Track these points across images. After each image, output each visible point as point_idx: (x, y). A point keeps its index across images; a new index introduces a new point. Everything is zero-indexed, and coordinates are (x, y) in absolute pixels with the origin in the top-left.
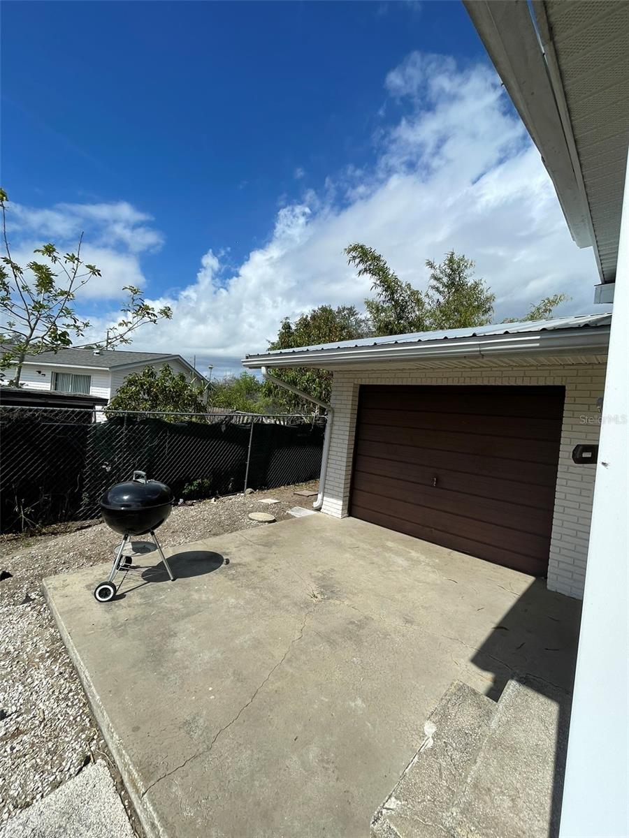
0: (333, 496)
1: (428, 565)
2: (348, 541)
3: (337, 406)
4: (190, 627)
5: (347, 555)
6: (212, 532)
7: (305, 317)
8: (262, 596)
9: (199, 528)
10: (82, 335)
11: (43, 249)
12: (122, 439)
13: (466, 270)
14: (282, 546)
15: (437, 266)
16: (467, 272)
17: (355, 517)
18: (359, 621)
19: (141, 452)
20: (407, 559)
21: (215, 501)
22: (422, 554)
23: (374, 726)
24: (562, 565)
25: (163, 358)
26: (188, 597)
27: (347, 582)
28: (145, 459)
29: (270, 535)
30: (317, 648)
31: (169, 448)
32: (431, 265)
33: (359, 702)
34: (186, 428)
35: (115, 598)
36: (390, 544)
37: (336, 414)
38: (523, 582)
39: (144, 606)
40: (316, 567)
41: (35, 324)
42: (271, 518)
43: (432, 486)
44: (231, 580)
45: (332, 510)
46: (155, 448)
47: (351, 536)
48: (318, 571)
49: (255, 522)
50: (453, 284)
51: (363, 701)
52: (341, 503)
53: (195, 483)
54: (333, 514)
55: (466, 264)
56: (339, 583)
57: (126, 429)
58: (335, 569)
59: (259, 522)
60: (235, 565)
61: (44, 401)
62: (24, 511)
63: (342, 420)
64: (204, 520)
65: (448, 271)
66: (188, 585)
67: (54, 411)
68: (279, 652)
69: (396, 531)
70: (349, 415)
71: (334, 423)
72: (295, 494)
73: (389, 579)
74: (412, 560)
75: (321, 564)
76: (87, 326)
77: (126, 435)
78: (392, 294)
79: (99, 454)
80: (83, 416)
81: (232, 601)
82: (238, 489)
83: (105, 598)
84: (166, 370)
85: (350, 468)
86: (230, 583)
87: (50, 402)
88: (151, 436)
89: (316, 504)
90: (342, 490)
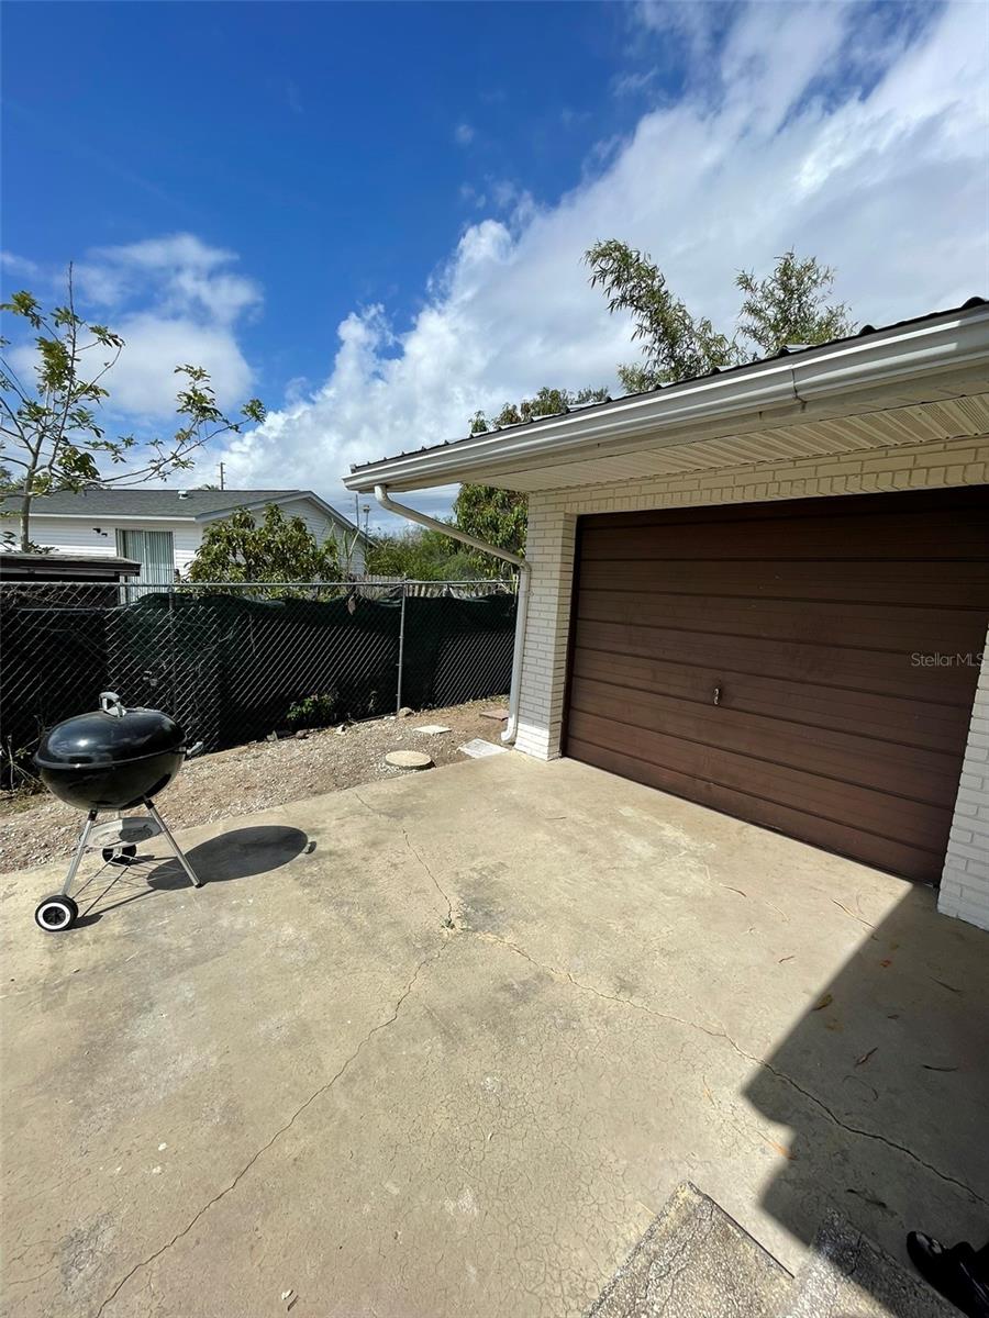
0: (533, 722)
1: (693, 855)
2: (550, 804)
3: (537, 558)
4: (187, 991)
5: (540, 835)
6: (315, 788)
7: (510, 408)
8: (348, 921)
9: (294, 780)
10: (122, 460)
11: (13, 302)
12: (169, 631)
13: (814, 290)
14: (423, 816)
15: (759, 286)
16: (816, 292)
17: (575, 759)
18: (524, 983)
19: (206, 653)
20: (654, 843)
21: (344, 730)
22: (685, 831)
23: (482, 1273)
24: (973, 868)
25: (284, 497)
26: (212, 921)
27: (522, 892)
28: (214, 663)
29: (409, 795)
30: (417, 1049)
31: (256, 643)
32: (745, 282)
33: (467, 1199)
34: (283, 608)
35: (76, 923)
36: (627, 811)
37: (535, 574)
38: (883, 893)
39: (122, 940)
40: (473, 859)
41: (39, 445)
42: (424, 759)
43: (714, 705)
44: (305, 885)
45: (533, 746)
46: (231, 644)
47: (557, 795)
48: (473, 869)
49: (394, 769)
50: (786, 320)
51: (477, 1198)
52: (546, 733)
53: (308, 701)
54: (534, 753)
55: (814, 277)
56: (506, 895)
57: (174, 615)
58: (508, 864)
59: (402, 768)
60: (322, 855)
61: (26, 572)
62: (13, 755)
63: (545, 583)
64: (308, 766)
65: (780, 294)
66: (221, 896)
67: (40, 587)
68: (333, 1058)
69: (643, 784)
70: (557, 575)
71: (533, 589)
72: (481, 716)
73: (609, 885)
74: (664, 845)
75: (484, 853)
76: (130, 444)
77: (174, 625)
78: (672, 346)
79: (131, 658)
80: (93, 594)
81: (289, 931)
82: (386, 708)
83: (56, 923)
84: (272, 514)
85: (563, 672)
86: (299, 893)
87: (36, 572)
88: (220, 625)
89: (505, 736)
90: (548, 712)
